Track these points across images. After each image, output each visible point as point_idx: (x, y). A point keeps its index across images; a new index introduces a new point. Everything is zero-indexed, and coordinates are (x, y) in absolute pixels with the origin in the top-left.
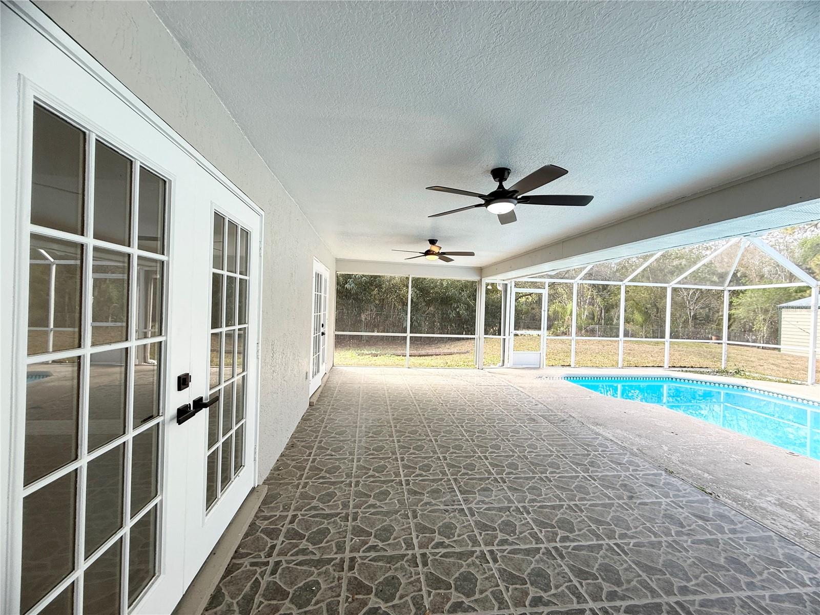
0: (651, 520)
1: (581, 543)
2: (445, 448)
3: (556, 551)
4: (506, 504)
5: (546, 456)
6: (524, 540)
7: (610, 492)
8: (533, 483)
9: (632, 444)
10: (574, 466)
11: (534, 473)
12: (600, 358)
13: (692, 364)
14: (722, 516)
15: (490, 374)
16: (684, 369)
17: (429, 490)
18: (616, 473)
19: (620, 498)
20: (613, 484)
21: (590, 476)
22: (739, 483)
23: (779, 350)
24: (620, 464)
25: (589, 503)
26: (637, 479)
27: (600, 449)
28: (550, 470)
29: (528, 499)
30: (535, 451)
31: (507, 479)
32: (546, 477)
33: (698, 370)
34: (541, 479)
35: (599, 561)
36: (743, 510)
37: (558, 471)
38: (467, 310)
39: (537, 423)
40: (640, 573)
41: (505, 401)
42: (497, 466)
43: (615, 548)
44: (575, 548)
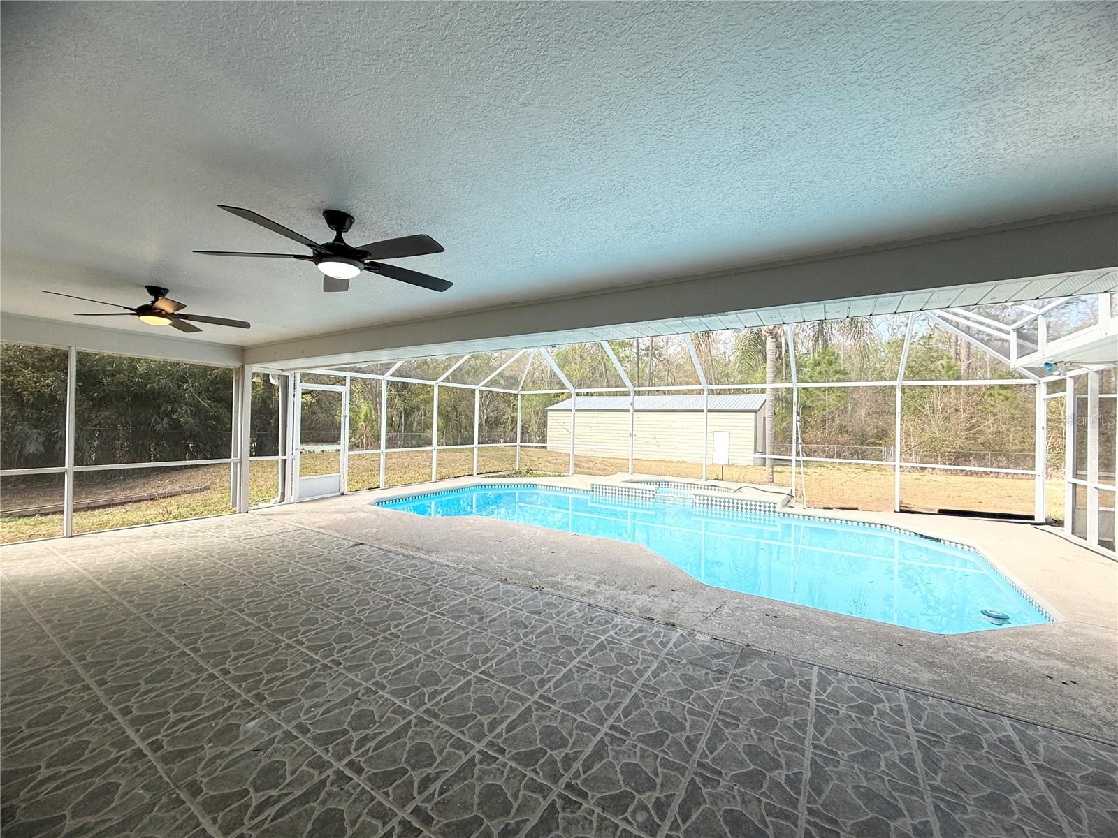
0: (503, 633)
1: (450, 690)
2: (218, 656)
3: (428, 714)
4: (351, 692)
5: (383, 608)
6: (390, 722)
7: (462, 622)
8: (378, 648)
9: (467, 563)
10: (418, 609)
11: (374, 635)
12: (411, 474)
13: (495, 469)
14: (548, 605)
15: (264, 518)
16: (490, 475)
17: (211, 734)
18: (461, 599)
19: (472, 623)
20: (462, 612)
21: (438, 613)
22: (551, 571)
23: (546, 448)
24: (462, 588)
25: (446, 642)
26: (481, 598)
27: (440, 579)
28: (393, 623)
29: (377, 671)
30: (367, 607)
31: (341, 659)
32: (392, 634)
33: (500, 474)
34: (386, 639)
35: (472, 699)
36: (559, 593)
37: (402, 621)
38: (193, 416)
39: (359, 570)
40: (508, 688)
41: (302, 553)
42: (320, 647)
43: (482, 676)
44: (446, 700)
